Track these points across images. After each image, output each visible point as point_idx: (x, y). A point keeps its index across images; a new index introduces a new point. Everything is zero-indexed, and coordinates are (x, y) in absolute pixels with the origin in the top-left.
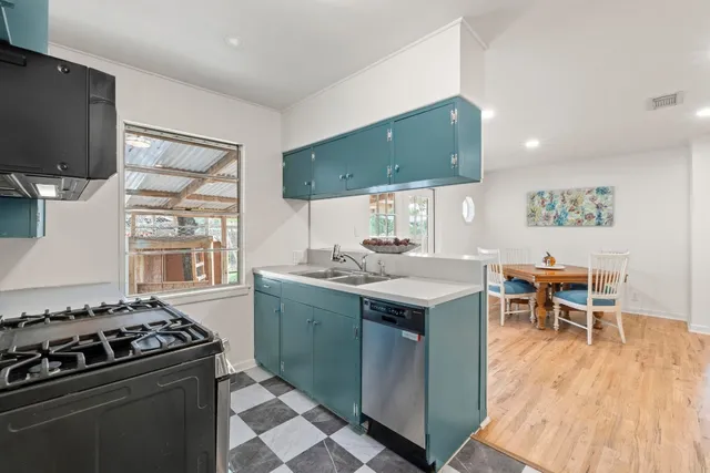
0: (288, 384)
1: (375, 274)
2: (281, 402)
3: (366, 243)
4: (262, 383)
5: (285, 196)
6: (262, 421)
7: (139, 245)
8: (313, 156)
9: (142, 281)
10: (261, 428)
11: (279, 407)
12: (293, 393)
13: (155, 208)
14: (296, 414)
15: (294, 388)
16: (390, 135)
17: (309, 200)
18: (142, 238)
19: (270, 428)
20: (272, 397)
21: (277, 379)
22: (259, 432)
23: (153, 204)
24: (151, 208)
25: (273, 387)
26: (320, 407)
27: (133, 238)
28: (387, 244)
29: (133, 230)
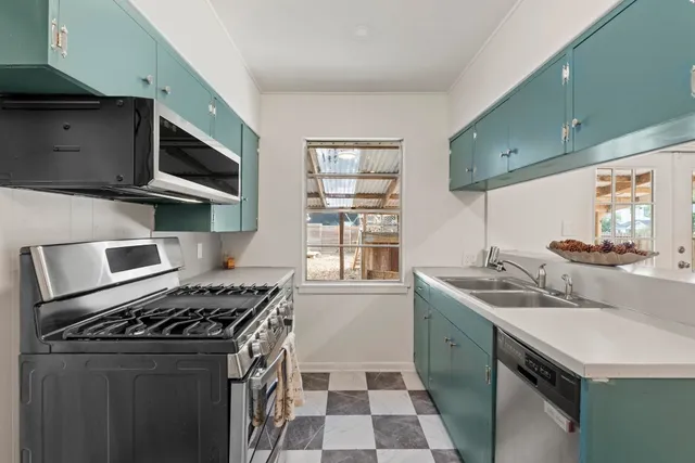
0: (435, 406)
1: (559, 294)
2: (418, 423)
3: (554, 247)
4: (412, 393)
5: (452, 189)
6: (388, 434)
7: (370, 239)
8: (475, 135)
9: (371, 269)
10: (383, 443)
11: (412, 427)
12: (435, 418)
13: (373, 208)
14: (426, 446)
15: (439, 413)
16: (566, 73)
17: (485, 190)
18: (370, 233)
19: (392, 447)
20: (412, 411)
21: (428, 394)
22: (380, 446)
23: (371, 205)
24: (369, 208)
25: (420, 402)
26: (457, 451)
27: (365, 233)
28: (588, 249)
29: (365, 228)
